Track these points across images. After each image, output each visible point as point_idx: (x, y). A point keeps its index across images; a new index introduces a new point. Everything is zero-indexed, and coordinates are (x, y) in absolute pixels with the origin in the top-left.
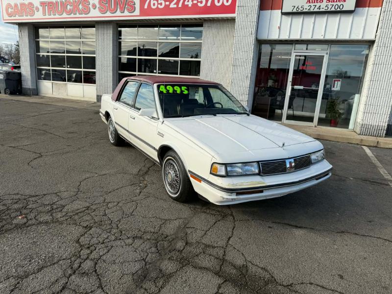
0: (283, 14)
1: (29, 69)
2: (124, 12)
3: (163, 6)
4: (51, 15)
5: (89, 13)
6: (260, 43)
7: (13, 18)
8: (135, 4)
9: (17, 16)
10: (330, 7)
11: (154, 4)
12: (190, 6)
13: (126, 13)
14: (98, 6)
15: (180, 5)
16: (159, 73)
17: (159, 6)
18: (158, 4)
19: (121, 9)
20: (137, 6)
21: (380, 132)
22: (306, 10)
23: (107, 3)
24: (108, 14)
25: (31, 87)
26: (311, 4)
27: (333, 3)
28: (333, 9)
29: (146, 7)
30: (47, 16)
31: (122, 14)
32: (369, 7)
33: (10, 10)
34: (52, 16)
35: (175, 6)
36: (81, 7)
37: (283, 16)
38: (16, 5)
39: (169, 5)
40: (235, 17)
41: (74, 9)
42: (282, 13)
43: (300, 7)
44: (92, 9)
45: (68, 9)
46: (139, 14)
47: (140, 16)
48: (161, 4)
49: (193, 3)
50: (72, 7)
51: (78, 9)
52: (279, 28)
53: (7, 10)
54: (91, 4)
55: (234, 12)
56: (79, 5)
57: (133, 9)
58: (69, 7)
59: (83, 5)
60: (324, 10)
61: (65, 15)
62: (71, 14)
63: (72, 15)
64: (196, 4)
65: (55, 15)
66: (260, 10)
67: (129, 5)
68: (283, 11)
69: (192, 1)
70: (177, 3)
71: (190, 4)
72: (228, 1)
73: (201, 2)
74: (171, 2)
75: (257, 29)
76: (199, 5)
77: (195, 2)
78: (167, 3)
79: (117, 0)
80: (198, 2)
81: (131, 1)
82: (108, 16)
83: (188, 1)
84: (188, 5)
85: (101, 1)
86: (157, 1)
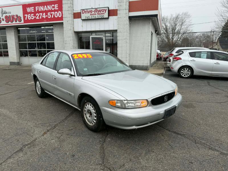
2: (16, 22)
3: (33, 18)
5: (1, 23)
6: (77, 33)
8: (21, 18)
10: (99, 16)
11: (29, 18)
12: (45, 18)
13: (18, 22)
14: (5, 19)
16: (38, 49)
17: (32, 19)
18: (31, 17)
19: (15, 20)
20: (22, 19)
22: (91, 18)
23: (9, 18)
24: (10, 23)
26: (92, 16)
27: (100, 15)
28: (100, 17)
29: (26, 19)
31: (16, 23)
32: (114, 16)
35: (39, 18)
37: (83, 21)
40: (63, 22)
42: (82, 19)
43: (88, 17)
44: (2, 21)
47: (24, 23)
48: (32, 17)
52: (82, 26)
54: (1, 19)
55: (63, 20)
57: (20, 20)
60: (97, 18)
64: (47, 17)
66: (74, 19)
69: (46, 16)
70: (39, 17)
71: (45, 17)
72: (60, 15)
73: (49, 16)
74: (36, 16)
75: (73, 27)
76: (48, 17)
77: (47, 16)
78: (35, 17)
79: (13, 16)
80: (48, 16)
81: (19, 17)
82: (10, 24)
83: (44, 16)
84: (44, 17)
85: (6, 17)
86: (31, 16)
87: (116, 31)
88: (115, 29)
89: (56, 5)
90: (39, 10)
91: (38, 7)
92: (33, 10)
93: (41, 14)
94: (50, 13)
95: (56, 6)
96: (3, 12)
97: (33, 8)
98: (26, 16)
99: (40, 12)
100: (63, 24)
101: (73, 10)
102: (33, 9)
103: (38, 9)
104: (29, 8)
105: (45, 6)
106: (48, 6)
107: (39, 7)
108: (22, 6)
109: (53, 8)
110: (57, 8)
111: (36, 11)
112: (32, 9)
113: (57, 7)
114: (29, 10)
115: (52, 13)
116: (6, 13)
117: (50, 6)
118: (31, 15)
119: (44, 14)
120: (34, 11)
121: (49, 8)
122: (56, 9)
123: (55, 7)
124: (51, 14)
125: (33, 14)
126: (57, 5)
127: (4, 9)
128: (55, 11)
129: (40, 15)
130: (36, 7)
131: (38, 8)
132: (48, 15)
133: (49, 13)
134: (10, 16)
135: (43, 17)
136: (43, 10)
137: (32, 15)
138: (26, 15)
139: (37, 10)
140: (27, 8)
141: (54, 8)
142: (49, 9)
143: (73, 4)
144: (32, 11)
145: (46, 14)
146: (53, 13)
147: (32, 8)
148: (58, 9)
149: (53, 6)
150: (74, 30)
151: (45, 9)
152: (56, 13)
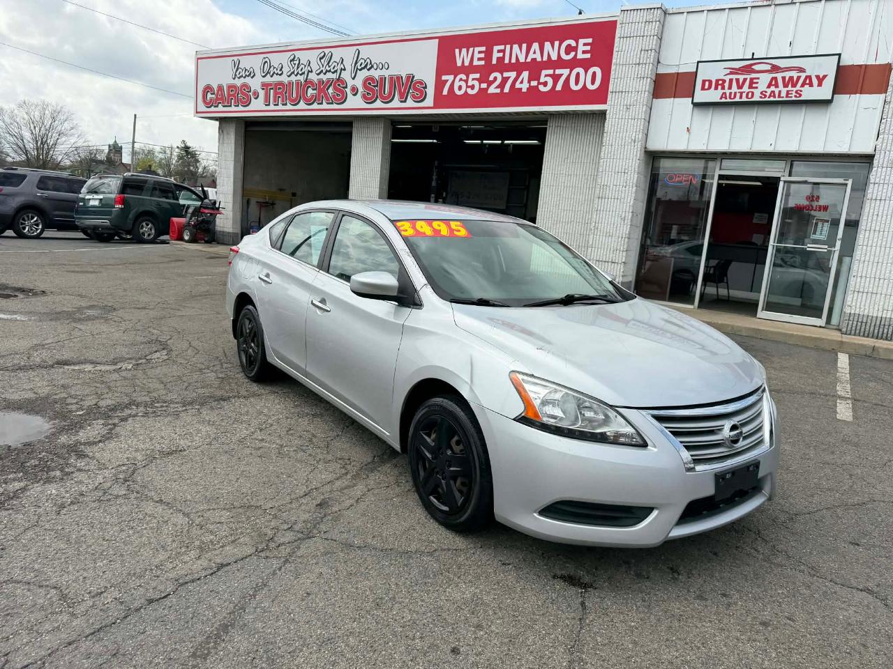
0: (696, 105)
1: (230, 198)
2: (405, 101)
3: (476, 90)
4: (278, 105)
5: (345, 101)
6: (653, 157)
7: (213, 109)
8: (426, 87)
9: (220, 105)
10: (784, 94)
11: (460, 88)
12: (524, 90)
13: (410, 102)
14: (361, 89)
15: (507, 90)
17: (470, 91)
18: (467, 87)
19: (401, 95)
20: (431, 91)
21: (886, 331)
23: (377, 86)
25: (231, 230)
29: (445, 92)
30: (272, 107)
31: (403, 105)
32: (861, 93)
33: (209, 96)
34: (280, 107)
35: (498, 91)
36: (331, 91)
37: (696, 110)
38: (220, 88)
39: (487, 89)
40: (606, 111)
41: (319, 95)
42: (692, 103)
44: (350, 95)
45: (309, 95)
46: (432, 105)
47: (435, 107)
48: (473, 87)
49: (530, 86)
50: (315, 92)
51: (326, 95)
52: (688, 129)
53: (204, 96)
54: (349, 87)
55: (605, 102)
56: (327, 89)
57: (421, 96)
58: (310, 92)
59: (335, 88)
61: (302, 105)
62: (312, 103)
63: (315, 106)
64: (537, 87)
65: (286, 104)
66: (653, 98)
67: (416, 89)
68: (694, 101)
69: (529, 82)
70: (502, 86)
71: (525, 87)
72: (593, 83)
73: (545, 84)
74: (490, 84)
75: (646, 131)
76: (542, 88)
77: (534, 83)
78: (484, 86)
79: (396, 81)
80: (539, 83)
81: (421, 82)
82: (379, 108)
83: (522, 82)
84: (521, 89)
85: (368, 81)
86: (466, 81)
87: (868, 159)
88: (862, 150)
89: (582, 41)
90: (507, 61)
91: (502, 47)
92: (479, 59)
93: (513, 75)
94: (551, 72)
95: (583, 47)
96: (359, 64)
97: (480, 52)
98: (446, 81)
99: (510, 67)
100: (605, 119)
101: (659, 62)
102: (482, 55)
103: (501, 55)
104: (464, 51)
105: (536, 46)
106: (547, 45)
107: (508, 47)
108: (437, 40)
109: (567, 53)
110: (584, 52)
111: (494, 62)
112: (477, 56)
113: (588, 48)
114: (462, 57)
115: (558, 72)
116: (369, 66)
117: (557, 43)
118: (468, 77)
119: (525, 74)
120: (482, 63)
121: (552, 51)
122: (580, 56)
123: (575, 49)
124: (556, 78)
125: (477, 76)
126: (590, 40)
127: (366, 52)
128: (573, 64)
129: (505, 80)
130: (496, 48)
131: (503, 51)
132: (542, 79)
133: (544, 72)
134: (383, 79)
135: (518, 85)
136: (522, 59)
137: (472, 76)
138: (450, 78)
139: (498, 58)
140: (457, 51)
141: (573, 54)
142: (549, 55)
143: (661, 39)
144: (476, 63)
145: (534, 76)
146: (565, 72)
147: (477, 49)
148: (588, 56)
149: (569, 46)
150: (647, 146)
151: (534, 56)
152: (578, 75)
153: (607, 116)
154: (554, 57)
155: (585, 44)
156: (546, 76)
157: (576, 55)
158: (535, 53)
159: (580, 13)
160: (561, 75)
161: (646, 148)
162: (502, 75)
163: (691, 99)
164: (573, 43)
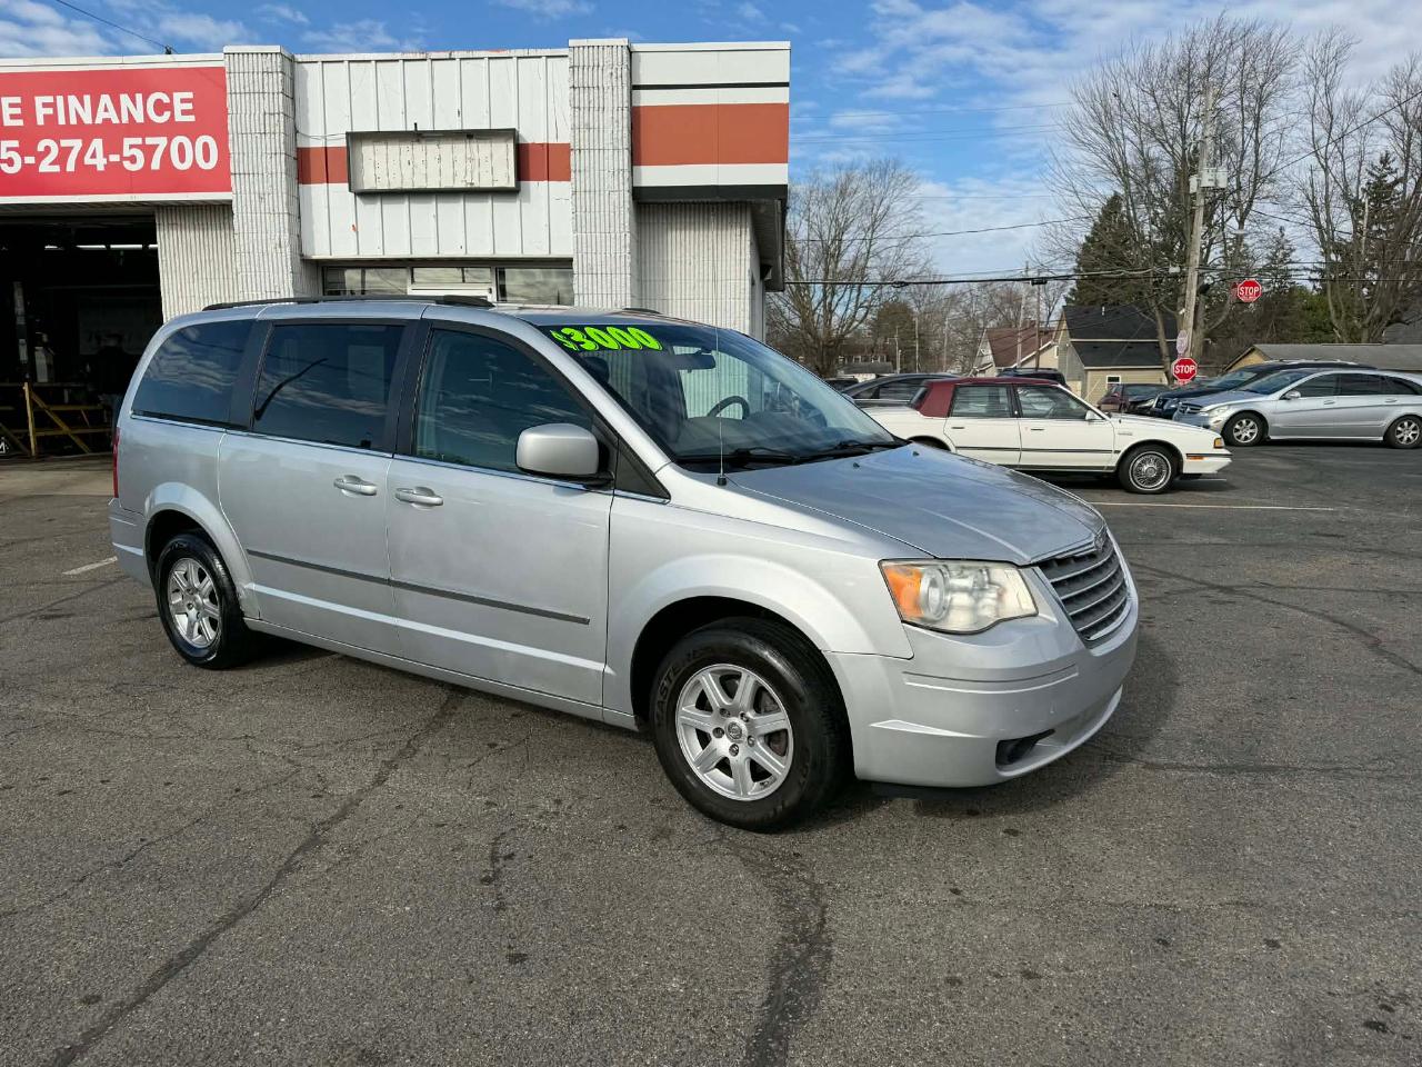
0: (357, 193)
3: (17, 166)
6: (322, 268)
12: (100, 168)
15: (71, 167)
22: (409, 187)
28: (467, 183)
32: (548, 180)
35: (56, 169)
37: (359, 200)
39: (37, 165)
40: (231, 201)
42: (350, 190)
48: (10, 162)
49: (108, 162)
52: (355, 229)
55: (230, 189)
60: (451, 186)
64: (119, 165)
66: (299, 183)
68: (353, 188)
69: (106, 155)
70: (60, 161)
71: (100, 163)
72: (207, 158)
73: (133, 159)
74: (40, 157)
75: (296, 231)
76: (127, 165)
77: (115, 158)
78: (30, 160)
80: (123, 158)
83: (94, 156)
84: (95, 166)
87: (565, 264)
88: (558, 252)
89: (178, 96)
90: (62, 121)
91: (49, 99)
92: (13, 117)
93: (77, 144)
94: (138, 141)
95: (181, 102)
97: (12, 105)
99: (69, 132)
100: (231, 213)
101: (297, 132)
102: (18, 111)
103: (50, 111)
105: (105, 99)
106: (124, 99)
107: (60, 99)
109: (159, 112)
110: (184, 112)
111: (40, 121)
112: (7, 110)
113: (189, 106)
115: (150, 141)
117: (139, 97)
119: (97, 144)
120: (20, 123)
121: (134, 108)
122: (179, 118)
123: (170, 107)
124: (149, 151)
125: (15, 144)
126: (189, 95)
128: (171, 129)
129: (65, 152)
130: (39, 100)
131: (53, 105)
132: (127, 152)
133: (127, 142)
135: (88, 160)
136: (87, 119)
139: (45, 116)
141: (167, 115)
142: (130, 115)
143: (293, 98)
144: (8, 122)
145: (113, 146)
146: (162, 142)
147: (6, 100)
148: (191, 118)
149: (158, 103)
150: (304, 252)
151: (106, 115)
152: (181, 148)
153: (234, 209)
154: (139, 118)
155: (183, 101)
156: (131, 147)
157: (172, 116)
158: (106, 110)
159: (169, 53)
160: (156, 146)
161: (302, 255)
162: (59, 144)
163: (347, 185)
164: (166, 99)
